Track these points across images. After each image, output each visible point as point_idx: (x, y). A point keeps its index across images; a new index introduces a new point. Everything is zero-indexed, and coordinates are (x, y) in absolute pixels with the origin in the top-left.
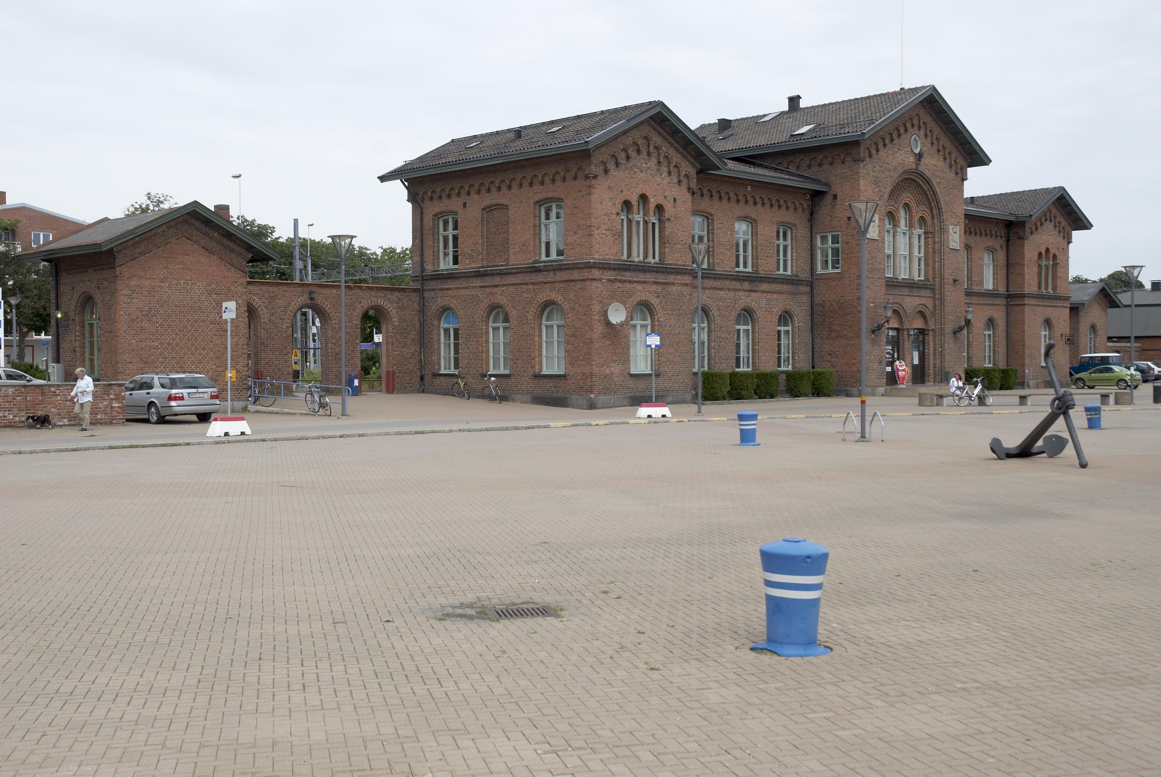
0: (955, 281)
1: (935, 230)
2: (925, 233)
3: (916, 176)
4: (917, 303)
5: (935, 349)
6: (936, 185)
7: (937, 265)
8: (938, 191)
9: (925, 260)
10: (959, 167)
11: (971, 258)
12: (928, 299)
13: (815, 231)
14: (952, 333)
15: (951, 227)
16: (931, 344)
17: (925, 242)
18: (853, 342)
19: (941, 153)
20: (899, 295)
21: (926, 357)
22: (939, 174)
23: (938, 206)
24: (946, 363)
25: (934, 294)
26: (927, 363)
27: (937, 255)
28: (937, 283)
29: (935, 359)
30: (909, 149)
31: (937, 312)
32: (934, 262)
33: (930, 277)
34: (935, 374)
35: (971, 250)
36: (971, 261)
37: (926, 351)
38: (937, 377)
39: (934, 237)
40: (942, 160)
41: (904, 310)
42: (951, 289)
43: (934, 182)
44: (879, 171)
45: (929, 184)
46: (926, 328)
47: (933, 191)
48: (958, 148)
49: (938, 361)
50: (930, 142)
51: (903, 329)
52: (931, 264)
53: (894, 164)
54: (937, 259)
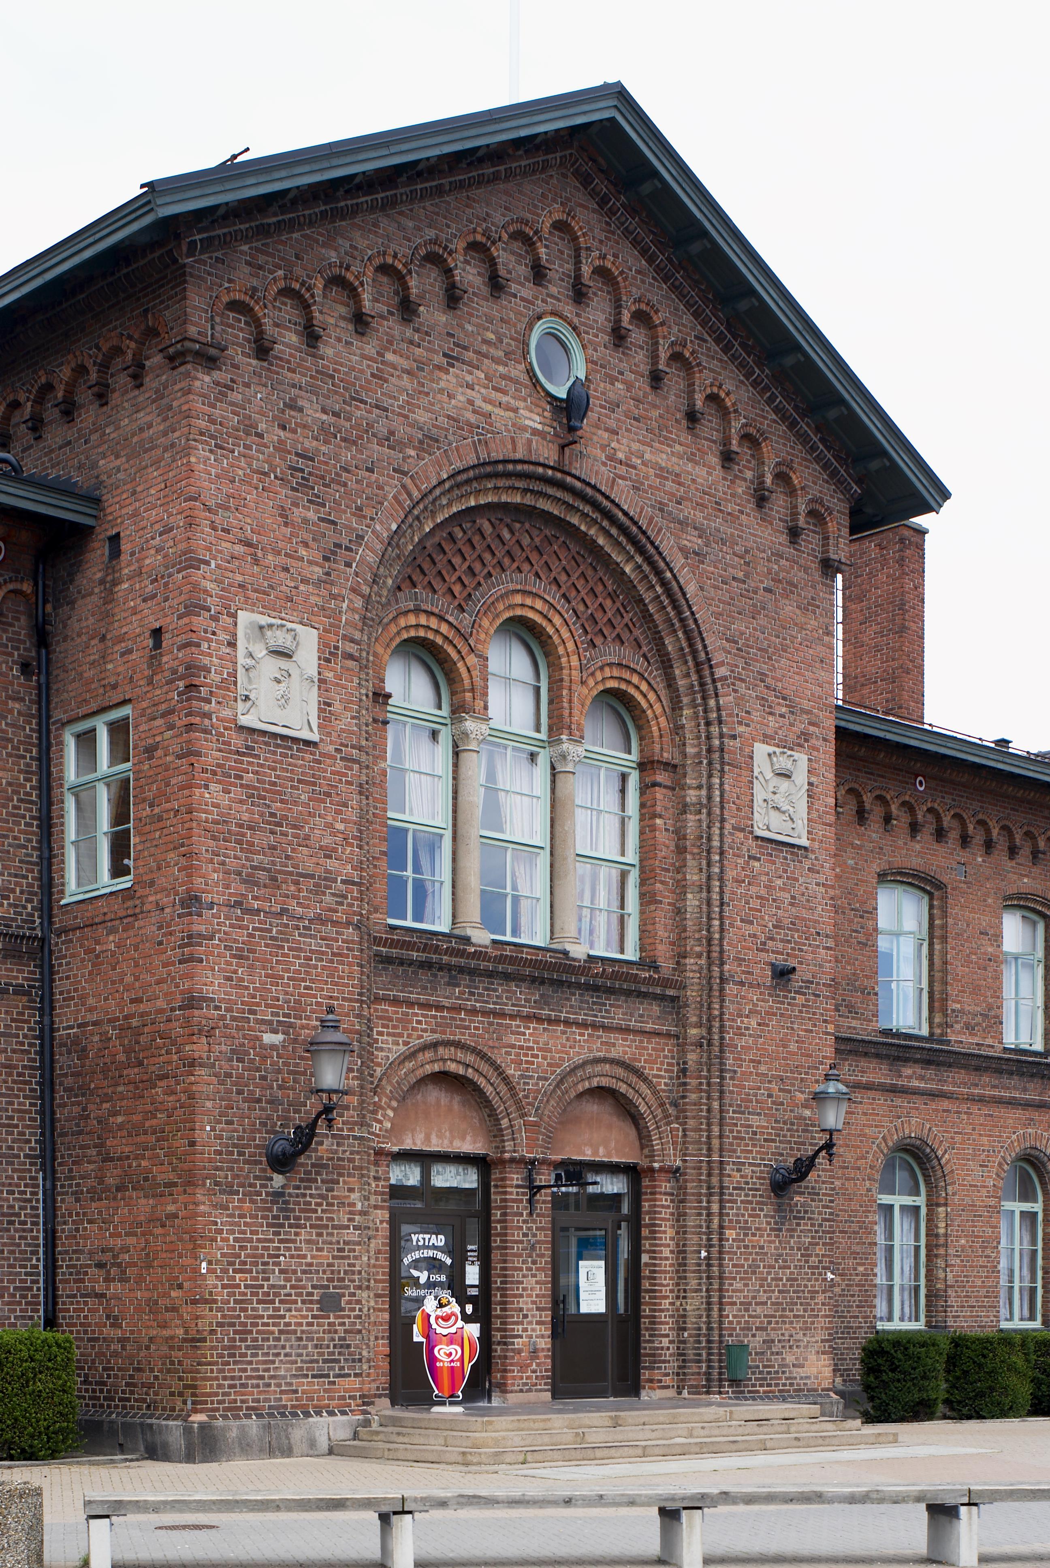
0: (783, 974)
1: (685, 755)
2: (642, 766)
3: (570, 507)
4: (579, 1055)
5: (681, 1252)
6: (677, 561)
7: (692, 901)
8: (691, 589)
9: (643, 882)
10: (802, 508)
11: (944, 926)
12: (651, 1045)
13: (58, 715)
14: (764, 1186)
15: (761, 750)
16: (667, 1233)
17: (642, 806)
18: (171, 1208)
19: (710, 426)
20: (473, 1012)
21: (646, 1284)
22: (687, 511)
23: (694, 653)
24: (730, 1312)
25: (683, 1022)
26: (646, 1310)
27: (691, 862)
28: (692, 977)
29: (681, 1294)
30: (517, 371)
31: (693, 1096)
32: (681, 889)
33: (663, 954)
34: (681, 1354)
35: (944, 899)
36: (944, 939)
37: (645, 1258)
38: (693, 1368)
39: (676, 787)
40: (714, 460)
41: (506, 1080)
42: (762, 1007)
43: (667, 544)
44: (326, 434)
45: (641, 551)
46: (644, 1163)
47: (664, 583)
48: (792, 425)
49: (694, 1304)
50: (645, 369)
51: (502, 1162)
52: (667, 899)
53: (422, 417)
54: (693, 877)
